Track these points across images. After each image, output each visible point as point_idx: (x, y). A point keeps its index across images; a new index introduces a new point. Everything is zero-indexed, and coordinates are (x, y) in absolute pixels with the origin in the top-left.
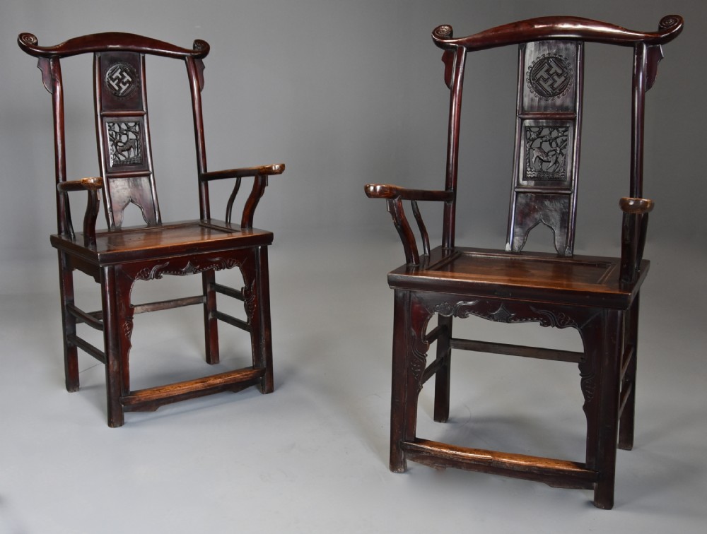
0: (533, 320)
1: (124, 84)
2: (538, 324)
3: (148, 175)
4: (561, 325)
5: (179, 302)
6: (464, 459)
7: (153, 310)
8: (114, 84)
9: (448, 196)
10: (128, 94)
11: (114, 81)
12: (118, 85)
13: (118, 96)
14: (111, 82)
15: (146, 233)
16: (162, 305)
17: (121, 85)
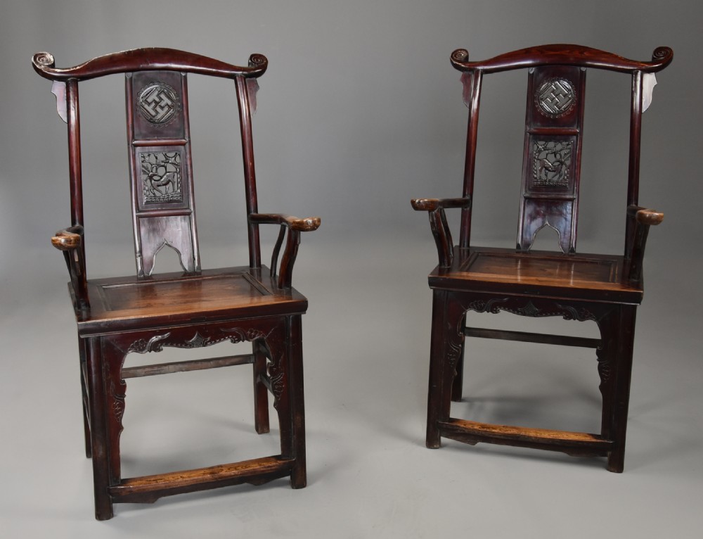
0: (556, 315)
1: (162, 108)
2: (561, 318)
3: (189, 214)
4: (582, 318)
5: (220, 361)
7: (187, 370)
8: (150, 109)
9: (464, 204)
10: (166, 120)
11: (149, 104)
12: (154, 109)
13: (154, 122)
14: (146, 106)
15: (184, 284)
16: (199, 364)
17: (158, 109)
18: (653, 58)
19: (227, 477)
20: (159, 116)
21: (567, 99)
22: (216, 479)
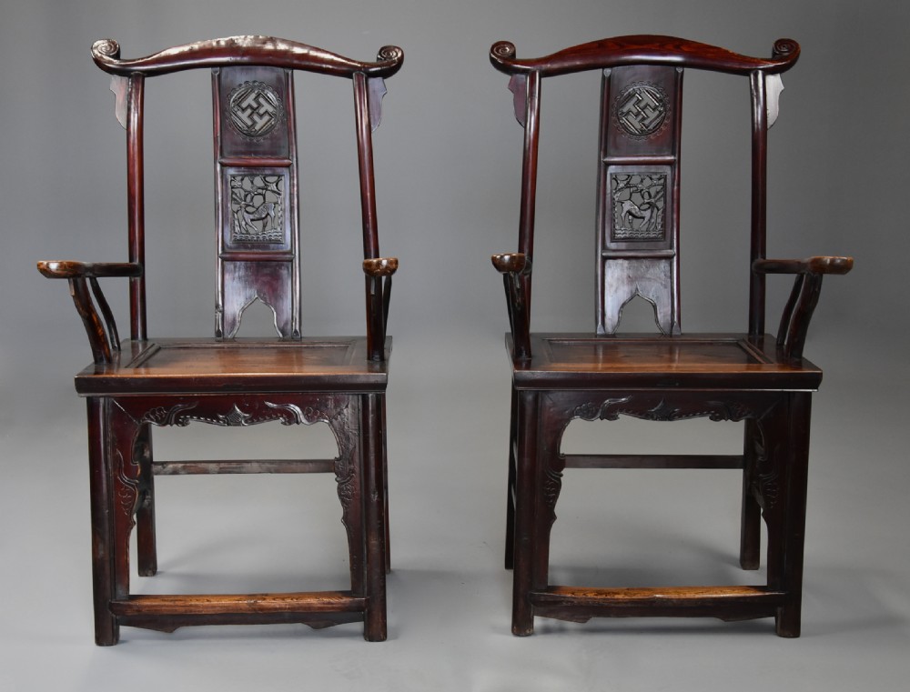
6: (619, 603)
18: (774, 54)
19: (270, 609)
20: (257, 128)
21: (657, 112)
22: (255, 610)
